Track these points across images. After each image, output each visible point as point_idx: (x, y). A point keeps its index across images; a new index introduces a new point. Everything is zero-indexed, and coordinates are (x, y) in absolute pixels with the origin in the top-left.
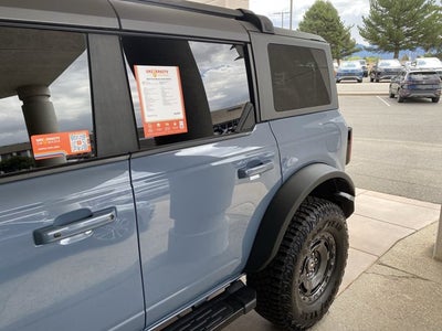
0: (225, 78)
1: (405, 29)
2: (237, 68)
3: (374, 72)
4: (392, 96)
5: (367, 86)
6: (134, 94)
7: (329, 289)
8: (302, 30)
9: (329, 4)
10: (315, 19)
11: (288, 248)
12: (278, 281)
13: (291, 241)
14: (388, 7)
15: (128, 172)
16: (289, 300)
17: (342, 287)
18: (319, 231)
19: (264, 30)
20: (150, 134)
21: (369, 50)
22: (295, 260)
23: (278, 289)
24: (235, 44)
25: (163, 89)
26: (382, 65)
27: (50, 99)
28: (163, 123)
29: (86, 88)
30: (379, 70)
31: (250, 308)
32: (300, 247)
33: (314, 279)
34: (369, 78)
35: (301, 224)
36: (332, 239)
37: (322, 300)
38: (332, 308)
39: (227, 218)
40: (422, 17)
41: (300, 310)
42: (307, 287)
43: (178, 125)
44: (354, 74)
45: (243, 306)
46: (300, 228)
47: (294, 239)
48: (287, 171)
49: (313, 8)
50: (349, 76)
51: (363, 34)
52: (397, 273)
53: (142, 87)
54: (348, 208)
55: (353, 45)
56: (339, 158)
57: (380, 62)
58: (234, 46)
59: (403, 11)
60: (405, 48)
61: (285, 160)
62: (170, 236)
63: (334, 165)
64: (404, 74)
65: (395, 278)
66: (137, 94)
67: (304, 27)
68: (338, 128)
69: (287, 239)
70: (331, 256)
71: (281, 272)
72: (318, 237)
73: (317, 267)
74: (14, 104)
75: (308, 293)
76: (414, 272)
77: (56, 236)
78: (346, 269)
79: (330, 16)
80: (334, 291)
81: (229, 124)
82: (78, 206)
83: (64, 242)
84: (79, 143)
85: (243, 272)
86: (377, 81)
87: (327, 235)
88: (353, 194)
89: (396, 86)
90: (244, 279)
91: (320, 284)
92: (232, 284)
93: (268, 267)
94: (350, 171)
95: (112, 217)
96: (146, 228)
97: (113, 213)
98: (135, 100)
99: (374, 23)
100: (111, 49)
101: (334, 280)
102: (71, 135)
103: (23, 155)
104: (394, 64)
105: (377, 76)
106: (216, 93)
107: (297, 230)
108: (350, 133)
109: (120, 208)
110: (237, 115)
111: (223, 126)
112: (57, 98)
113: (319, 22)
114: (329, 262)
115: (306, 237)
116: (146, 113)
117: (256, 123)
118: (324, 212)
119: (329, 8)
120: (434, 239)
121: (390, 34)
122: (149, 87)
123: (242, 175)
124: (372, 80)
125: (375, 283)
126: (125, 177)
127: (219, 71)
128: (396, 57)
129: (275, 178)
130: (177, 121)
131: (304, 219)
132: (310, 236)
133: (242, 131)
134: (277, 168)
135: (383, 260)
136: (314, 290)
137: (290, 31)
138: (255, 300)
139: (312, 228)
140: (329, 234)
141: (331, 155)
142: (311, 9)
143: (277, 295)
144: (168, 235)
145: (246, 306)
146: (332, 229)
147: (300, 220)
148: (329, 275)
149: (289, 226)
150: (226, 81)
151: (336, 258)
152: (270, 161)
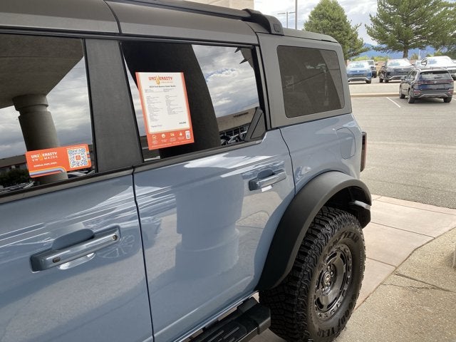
0: (229, 83)
1: (414, 27)
2: (241, 72)
3: (383, 72)
4: (403, 97)
5: (376, 86)
6: (136, 102)
7: (346, 304)
8: (307, 30)
9: (336, 3)
10: (320, 19)
11: (303, 262)
12: (294, 297)
13: (306, 254)
14: (397, 6)
15: (131, 187)
16: (305, 317)
17: (359, 301)
18: (335, 243)
19: (273, 32)
20: (154, 145)
21: (377, 49)
22: (311, 275)
23: (293, 306)
24: (240, 46)
25: (167, 97)
26: (392, 64)
27: (48, 109)
28: (168, 134)
29: (85, 96)
30: (388, 70)
31: (264, 328)
32: (316, 261)
33: (330, 294)
34: (378, 79)
35: (316, 237)
36: (348, 251)
37: (339, 315)
38: (349, 323)
39: (237, 230)
40: (432, 14)
41: (317, 327)
42: (323, 303)
43: (184, 135)
44: (363, 75)
45: (257, 325)
46: (315, 241)
47: (309, 252)
48: (301, 180)
49: (319, 7)
50: (358, 77)
51: (371, 34)
52: (416, 284)
53: (145, 95)
54: (364, 217)
55: (361, 45)
56: (353, 166)
57: (390, 62)
58: (239, 48)
59: (412, 8)
60: (414, 47)
61: (298, 170)
62: (177, 251)
63: (347, 172)
64: (414, 73)
65: (415, 290)
66: (139, 101)
67: (310, 26)
68: (352, 133)
69: (302, 253)
70: (347, 269)
71: (295, 288)
72: (334, 250)
73: (333, 281)
74: (11, 115)
75: (325, 309)
76: (434, 282)
77: (55, 261)
78: (364, 282)
79: (336, 15)
80: (351, 306)
81: (237, 130)
82: (80, 226)
83: (64, 267)
84: (78, 158)
85: (255, 290)
86: (387, 82)
87: (343, 247)
88: (369, 202)
89: (406, 86)
90: (256, 296)
91: (336, 299)
92: (244, 302)
93: (282, 284)
94: (365, 178)
95: (116, 237)
96: (152, 244)
97: (117, 233)
98: (137, 108)
99: (382, 21)
100: (111, 55)
101: (351, 294)
102: (69, 150)
103: (22, 168)
104: (403, 64)
105: (386, 77)
106: (220, 98)
107: (312, 243)
108: (364, 138)
109: (123, 225)
110: (248, 120)
111: (230, 132)
112: (55, 108)
113: (325, 21)
114: (345, 275)
115: (321, 250)
116: (150, 124)
117: (267, 130)
118: (340, 223)
119: (336, 7)
121: (398, 32)
122: (149, 94)
123: (253, 186)
124: (381, 81)
125: (393, 295)
126: (128, 194)
127: (223, 75)
128: (405, 56)
129: (288, 187)
130: (183, 131)
131: (319, 231)
132: (325, 249)
133: (252, 139)
134: (289, 179)
135: (401, 270)
136: (330, 306)
137: (296, 31)
138: (269, 318)
139: (327, 240)
140: (345, 246)
141: (344, 161)
142: (316, 8)
143: (293, 313)
144: (175, 251)
145: (260, 325)
146: (349, 240)
147: (315, 233)
148: (345, 289)
149: (305, 240)
150: (230, 86)
151: (353, 271)
152: (281, 171)
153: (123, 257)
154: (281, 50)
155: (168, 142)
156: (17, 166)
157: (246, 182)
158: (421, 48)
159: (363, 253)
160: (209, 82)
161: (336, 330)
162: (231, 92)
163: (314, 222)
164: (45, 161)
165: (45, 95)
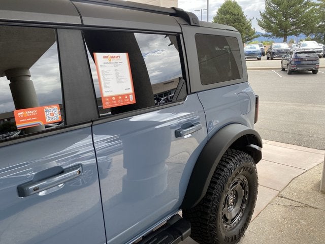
0: (161, 59)
1: (291, 20)
2: (168, 52)
3: (269, 52)
4: (283, 70)
5: (264, 62)
6: (94, 73)
7: (244, 218)
8: (216, 22)
9: (235, 3)
10: (225, 14)
11: (214, 189)
12: (207, 214)
13: (216, 183)
14: (279, 5)
15: (90, 136)
16: (215, 228)
17: (253, 216)
18: (236, 175)
19: (192, 24)
20: (106, 105)
21: (265, 36)
22: (220, 198)
23: (207, 220)
24: (167, 34)
25: (116, 70)
26: (276, 47)
27: (31, 79)
28: (117, 97)
29: (57, 69)
30: (273, 51)
31: (186, 236)
32: (223, 188)
33: (233, 211)
34: (266, 57)
35: (223, 170)
36: (246, 180)
37: (239, 226)
38: (247, 232)
39: (166, 166)
40: (304, 11)
41: (224, 235)
42: (228, 217)
43: (128, 97)
44: (255, 54)
45: (181, 234)
46: (223, 174)
47: (218, 182)
48: (212, 130)
49: (224, 6)
50: (252, 56)
51: (260, 25)
52: (294, 204)
53: (100, 69)
54: (257, 156)
55: (254, 33)
56: (249, 119)
57: (274, 45)
58: (167, 35)
59: (289, 7)
60: (291, 34)
61: (211, 122)
62: (124, 181)
63: (244, 123)
64: (291, 53)
65: (293, 208)
66: (96, 73)
67: (218, 20)
68: (248, 96)
69: (213, 182)
70: (245, 193)
71: (208, 207)
72: (236, 180)
73: (235, 202)
75: (229, 222)
76: (307, 202)
77: (35, 189)
78: (257, 203)
79: (236, 11)
80: (248, 220)
81: (166, 94)
82: (54, 164)
83: (41, 194)
84: (52, 114)
85: (179, 209)
86: (272, 59)
87: (242, 178)
88: (260, 146)
89: (286, 62)
90: (180, 213)
91: (237, 215)
92: (172, 217)
93: (199, 204)
94: (257, 128)
95: (79, 172)
96: (105, 176)
97: (80, 169)
98: (95, 77)
99: (268, 16)
100: (75, 40)
101: (248, 211)
102: (45, 109)
103: (12, 121)
104: (284, 46)
105: (272, 55)
106: (154, 71)
107: (220, 175)
108: (257, 99)
109: (84, 163)
110: (174, 86)
111: (161, 95)
112: (35, 77)
113: (228, 16)
114: (244, 197)
115: (227, 180)
116: (104, 90)
117: (188, 94)
118: (240, 160)
119: (235, 6)
120: (320, 177)
121: (280, 23)
122: (103, 69)
123: (178, 135)
124: (268, 58)
125: (278, 212)
126: (88, 140)
127: (156, 54)
128: (285, 41)
129: (203, 135)
130: (128, 95)
131: (225, 166)
132: (230, 179)
133: (177, 101)
134: (204, 128)
135: (283, 194)
136: (233, 220)
137: (207, 23)
138: (190, 229)
139: (231, 173)
140: (244, 177)
141: (243, 116)
142: (222, 7)
143: (206, 225)
144: (122, 181)
145: (183, 234)
146: (246, 173)
147: (222, 168)
148: (244, 207)
149: (215, 173)
150: (161, 62)
151: (249, 195)
152: (198, 123)
153: (84, 185)
154: (198, 36)
155: (117, 103)
156: (9, 119)
157: (173, 132)
158: (296, 35)
159: (257, 182)
160: (146, 59)
161: (237, 237)
162: (161, 66)
163: (222, 160)
164: (28, 117)
165: (29, 68)
